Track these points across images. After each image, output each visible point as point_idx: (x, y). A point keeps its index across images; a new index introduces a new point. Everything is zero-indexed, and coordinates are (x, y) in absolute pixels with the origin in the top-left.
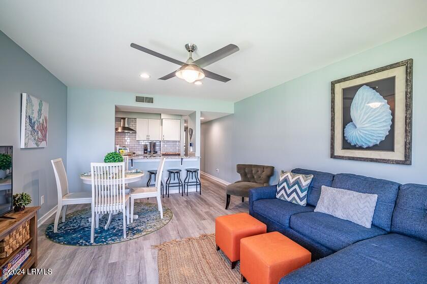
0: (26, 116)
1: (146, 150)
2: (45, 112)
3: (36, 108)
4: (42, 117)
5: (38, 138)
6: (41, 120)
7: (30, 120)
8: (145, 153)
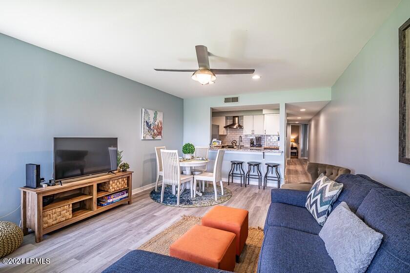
0: (144, 122)
1: (252, 143)
2: (160, 118)
3: (152, 115)
4: (158, 121)
5: (154, 134)
6: (156, 123)
7: (147, 123)
8: (251, 146)
